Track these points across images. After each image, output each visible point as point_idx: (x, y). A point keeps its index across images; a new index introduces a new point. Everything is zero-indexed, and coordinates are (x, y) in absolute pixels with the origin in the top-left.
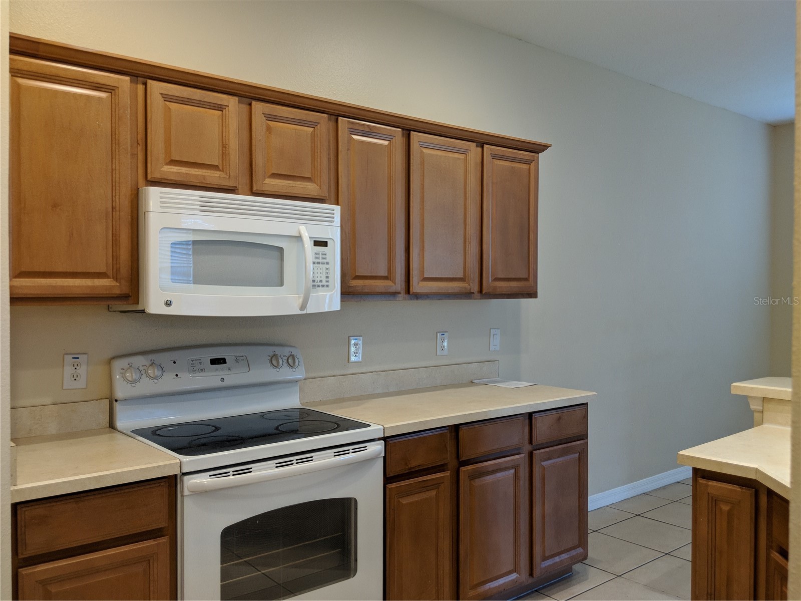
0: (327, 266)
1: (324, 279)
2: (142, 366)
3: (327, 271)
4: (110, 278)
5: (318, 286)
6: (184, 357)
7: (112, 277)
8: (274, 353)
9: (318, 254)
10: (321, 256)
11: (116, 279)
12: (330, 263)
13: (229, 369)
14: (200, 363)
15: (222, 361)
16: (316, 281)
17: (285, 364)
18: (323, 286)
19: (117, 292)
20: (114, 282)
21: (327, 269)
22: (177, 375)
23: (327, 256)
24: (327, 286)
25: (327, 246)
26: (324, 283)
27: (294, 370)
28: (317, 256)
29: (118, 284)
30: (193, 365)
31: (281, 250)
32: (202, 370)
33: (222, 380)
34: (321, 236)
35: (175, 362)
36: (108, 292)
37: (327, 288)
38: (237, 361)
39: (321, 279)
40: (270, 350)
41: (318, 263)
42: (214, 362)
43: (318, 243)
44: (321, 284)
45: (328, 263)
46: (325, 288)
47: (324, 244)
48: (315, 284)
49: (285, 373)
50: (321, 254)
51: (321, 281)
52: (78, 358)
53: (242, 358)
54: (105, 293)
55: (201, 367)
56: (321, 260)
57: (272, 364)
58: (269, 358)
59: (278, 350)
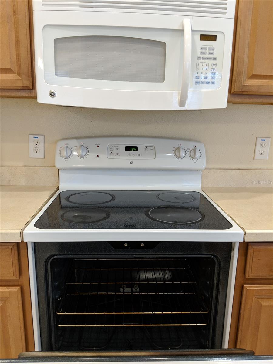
0: (214, 62)
1: (209, 75)
2: (75, 147)
3: (214, 67)
4: (16, 73)
5: (203, 83)
6: (106, 143)
7: (17, 73)
8: (180, 146)
9: (205, 49)
10: (207, 51)
11: (19, 74)
12: (217, 59)
13: (139, 155)
14: (117, 149)
15: (135, 148)
16: (200, 78)
17: (187, 155)
18: (208, 83)
19: (19, 84)
20: (18, 76)
21: (214, 65)
22: (98, 156)
23: (215, 51)
24: (213, 83)
25: (216, 40)
26: (209, 79)
27: (195, 161)
28: (203, 51)
29: (21, 79)
30: (111, 150)
31: (163, 45)
32: (117, 154)
33: (132, 163)
34: (209, 29)
35: (98, 146)
36: (12, 85)
37: (213, 85)
38: (146, 149)
39: (206, 75)
40: (176, 143)
41: (204, 58)
42: (128, 149)
43: (205, 37)
44: (206, 80)
45: (215, 59)
46: (210, 85)
47: (213, 38)
48: (199, 80)
49: (186, 163)
50: (207, 49)
51: (206, 78)
52: (37, 138)
53: (151, 148)
54: (10, 85)
55: (117, 152)
56: (207, 56)
57: (175, 154)
58: (174, 149)
59: (183, 144)
